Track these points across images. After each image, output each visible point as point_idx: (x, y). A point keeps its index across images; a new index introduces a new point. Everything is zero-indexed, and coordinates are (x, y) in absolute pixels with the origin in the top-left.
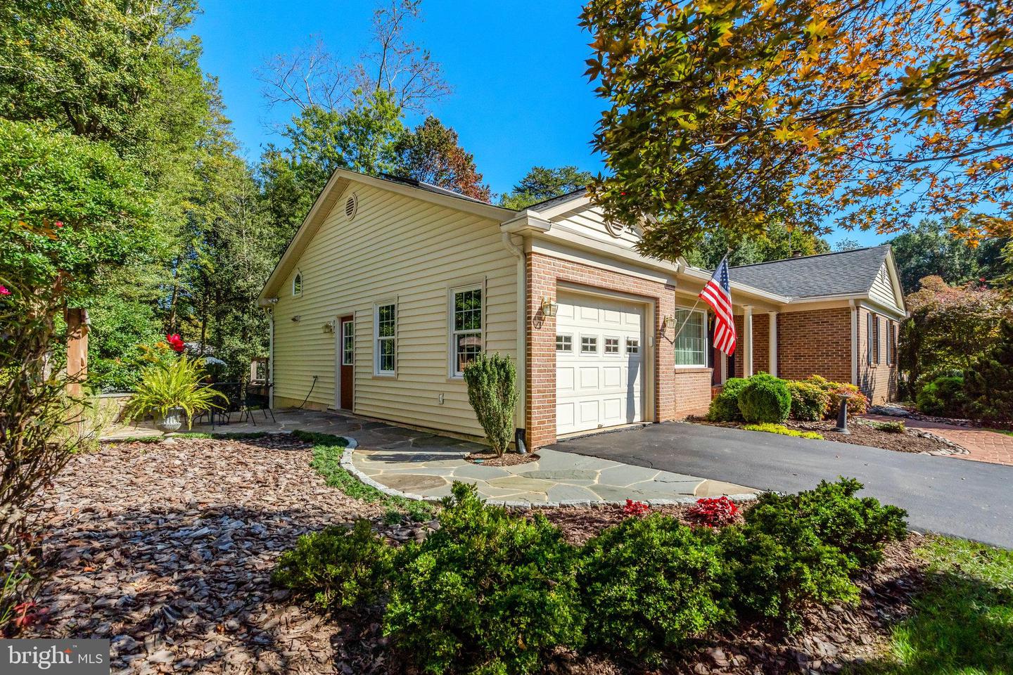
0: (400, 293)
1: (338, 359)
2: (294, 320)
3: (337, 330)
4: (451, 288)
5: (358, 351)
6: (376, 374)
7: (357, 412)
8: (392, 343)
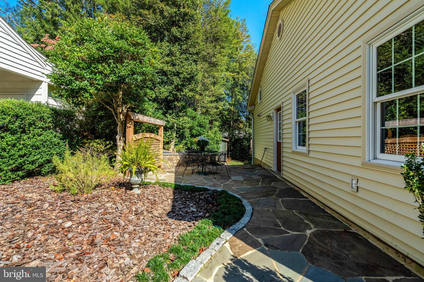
0: (310, 77)
1: (275, 138)
2: (258, 115)
3: (274, 119)
4: (369, 43)
5: (284, 132)
6: (294, 149)
7: (283, 176)
8: (304, 122)
